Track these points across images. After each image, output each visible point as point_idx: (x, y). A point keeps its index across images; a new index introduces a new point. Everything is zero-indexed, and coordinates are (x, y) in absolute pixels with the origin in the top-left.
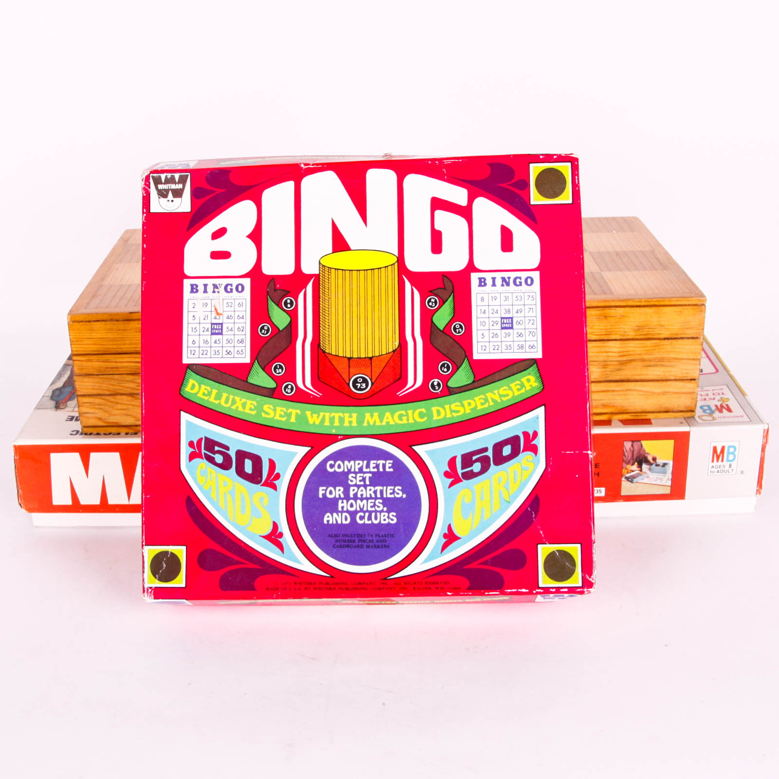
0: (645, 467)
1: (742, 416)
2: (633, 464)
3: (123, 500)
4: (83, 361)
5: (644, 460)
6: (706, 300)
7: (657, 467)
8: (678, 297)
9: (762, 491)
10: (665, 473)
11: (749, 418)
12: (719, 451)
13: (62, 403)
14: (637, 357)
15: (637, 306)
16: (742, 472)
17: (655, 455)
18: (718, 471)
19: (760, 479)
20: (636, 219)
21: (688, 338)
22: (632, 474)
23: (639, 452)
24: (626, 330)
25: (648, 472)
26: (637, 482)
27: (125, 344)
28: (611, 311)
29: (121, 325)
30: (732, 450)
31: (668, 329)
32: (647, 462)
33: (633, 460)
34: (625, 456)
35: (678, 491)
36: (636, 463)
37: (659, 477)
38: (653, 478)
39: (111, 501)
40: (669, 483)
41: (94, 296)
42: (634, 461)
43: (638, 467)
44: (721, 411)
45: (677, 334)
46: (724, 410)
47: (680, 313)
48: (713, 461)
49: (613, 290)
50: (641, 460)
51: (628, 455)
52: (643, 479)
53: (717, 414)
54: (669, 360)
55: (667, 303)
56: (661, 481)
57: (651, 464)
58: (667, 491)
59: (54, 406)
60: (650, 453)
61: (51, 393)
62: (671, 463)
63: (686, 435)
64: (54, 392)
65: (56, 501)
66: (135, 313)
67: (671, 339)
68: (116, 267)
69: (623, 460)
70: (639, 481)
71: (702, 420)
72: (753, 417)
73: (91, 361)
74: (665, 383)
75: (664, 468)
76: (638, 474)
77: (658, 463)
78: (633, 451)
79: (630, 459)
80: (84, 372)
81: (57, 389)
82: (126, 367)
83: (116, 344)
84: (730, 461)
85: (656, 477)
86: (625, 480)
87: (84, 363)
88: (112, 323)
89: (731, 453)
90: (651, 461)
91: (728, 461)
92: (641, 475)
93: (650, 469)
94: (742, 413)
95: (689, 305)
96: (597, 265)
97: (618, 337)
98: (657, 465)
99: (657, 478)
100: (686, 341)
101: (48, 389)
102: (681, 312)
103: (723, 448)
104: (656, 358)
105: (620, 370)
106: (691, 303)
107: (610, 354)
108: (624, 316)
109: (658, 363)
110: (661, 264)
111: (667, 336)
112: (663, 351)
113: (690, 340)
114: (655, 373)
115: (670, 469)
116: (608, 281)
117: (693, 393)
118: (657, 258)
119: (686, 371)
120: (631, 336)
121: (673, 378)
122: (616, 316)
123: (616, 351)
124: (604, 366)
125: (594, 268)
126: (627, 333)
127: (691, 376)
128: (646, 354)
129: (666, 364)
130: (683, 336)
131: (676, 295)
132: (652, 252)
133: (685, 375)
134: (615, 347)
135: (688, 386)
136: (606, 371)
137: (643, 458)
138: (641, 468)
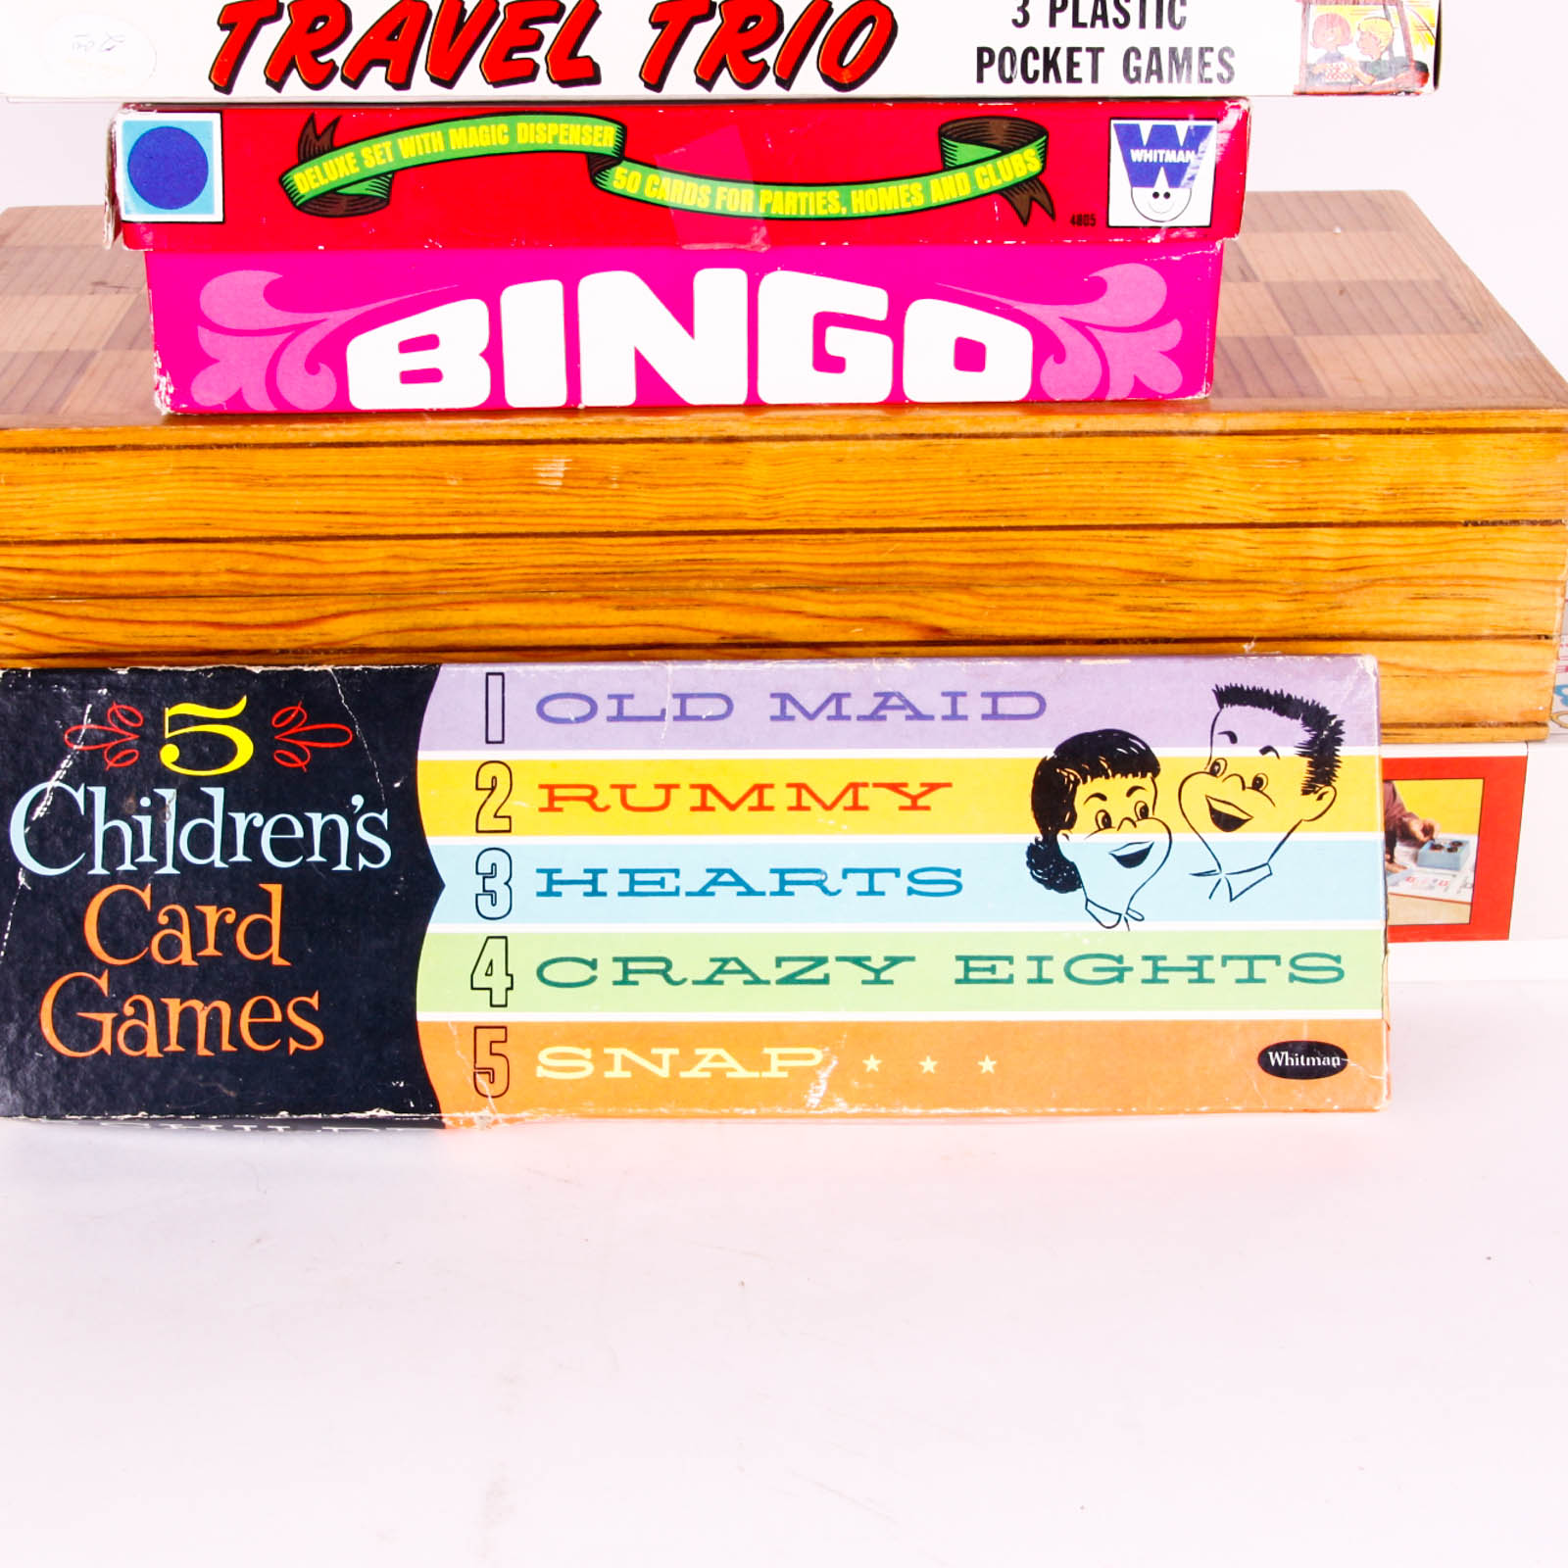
0: (1402, 850)
5: (1398, 832)
7: (1436, 852)
8: (1510, 408)
10: (1455, 867)
14: (1388, 572)
15: (1390, 432)
17: (1431, 820)
20: (1400, 197)
21: (1533, 523)
24: (1359, 499)
25: (1411, 865)
28: (1319, 442)
31: (1477, 496)
32: (1408, 837)
35: (1490, 914)
37: (1440, 878)
38: (1424, 882)
40: (1467, 895)
45: (1502, 511)
47: (1509, 453)
49: (1326, 386)
50: (1392, 833)
52: (1395, 884)
54: (1479, 581)
55: (1475, 424)
56: (1446, 890)
57: (1420, 844)
58: (1462, 916)
60: (1415, 812)
62: (1472, 841)
63: (1518, 766)
67: (1485, 523)
71: (1561, 726)
74: (1463, 645)
75: (1451, 855)
77: (1437, 842)
85: (1432, 877)
90: (1420, 835)
92: (1390, 872)
93: (1415, 858)
95: (1537, 430)
96: (1284, 315)
97: (1334, 516)
98: (1435, 847)
99: (1435, 881)
100: (1524, 531)
104: (1441, 577)
105: (1340, 607)
106: (1543, 424)
107: (1310, 564)
108: (1353, 459)
109: (1447, 591)
110: (1464, 317)
111: (1472, 517)
112: (1462, 556)
113: (1538, 528)
114: (1438, 617)
115: (1469, 856)
116: (1310, 360)
117: (1542, 673)
118: (1452, 302)
119: (1523, 614)
120: (1373, 512)
121: (1486, 632)
122: (1329, 459)
123: (1323, 555)
124: (1296, 594)
125: (1276, 327)
126: (1361, 507)
127: (1538, 625)
128: (1412, 565)
129: (1469, 592)
130: (1518, 517)
131: (1502, 403)
132: (1440, 284)
133: (1522, 624)
134: (1325, 544)
135: (1528, 655)
136: (1302, 611)
137: (1394, 828)
138: (1392, 853)
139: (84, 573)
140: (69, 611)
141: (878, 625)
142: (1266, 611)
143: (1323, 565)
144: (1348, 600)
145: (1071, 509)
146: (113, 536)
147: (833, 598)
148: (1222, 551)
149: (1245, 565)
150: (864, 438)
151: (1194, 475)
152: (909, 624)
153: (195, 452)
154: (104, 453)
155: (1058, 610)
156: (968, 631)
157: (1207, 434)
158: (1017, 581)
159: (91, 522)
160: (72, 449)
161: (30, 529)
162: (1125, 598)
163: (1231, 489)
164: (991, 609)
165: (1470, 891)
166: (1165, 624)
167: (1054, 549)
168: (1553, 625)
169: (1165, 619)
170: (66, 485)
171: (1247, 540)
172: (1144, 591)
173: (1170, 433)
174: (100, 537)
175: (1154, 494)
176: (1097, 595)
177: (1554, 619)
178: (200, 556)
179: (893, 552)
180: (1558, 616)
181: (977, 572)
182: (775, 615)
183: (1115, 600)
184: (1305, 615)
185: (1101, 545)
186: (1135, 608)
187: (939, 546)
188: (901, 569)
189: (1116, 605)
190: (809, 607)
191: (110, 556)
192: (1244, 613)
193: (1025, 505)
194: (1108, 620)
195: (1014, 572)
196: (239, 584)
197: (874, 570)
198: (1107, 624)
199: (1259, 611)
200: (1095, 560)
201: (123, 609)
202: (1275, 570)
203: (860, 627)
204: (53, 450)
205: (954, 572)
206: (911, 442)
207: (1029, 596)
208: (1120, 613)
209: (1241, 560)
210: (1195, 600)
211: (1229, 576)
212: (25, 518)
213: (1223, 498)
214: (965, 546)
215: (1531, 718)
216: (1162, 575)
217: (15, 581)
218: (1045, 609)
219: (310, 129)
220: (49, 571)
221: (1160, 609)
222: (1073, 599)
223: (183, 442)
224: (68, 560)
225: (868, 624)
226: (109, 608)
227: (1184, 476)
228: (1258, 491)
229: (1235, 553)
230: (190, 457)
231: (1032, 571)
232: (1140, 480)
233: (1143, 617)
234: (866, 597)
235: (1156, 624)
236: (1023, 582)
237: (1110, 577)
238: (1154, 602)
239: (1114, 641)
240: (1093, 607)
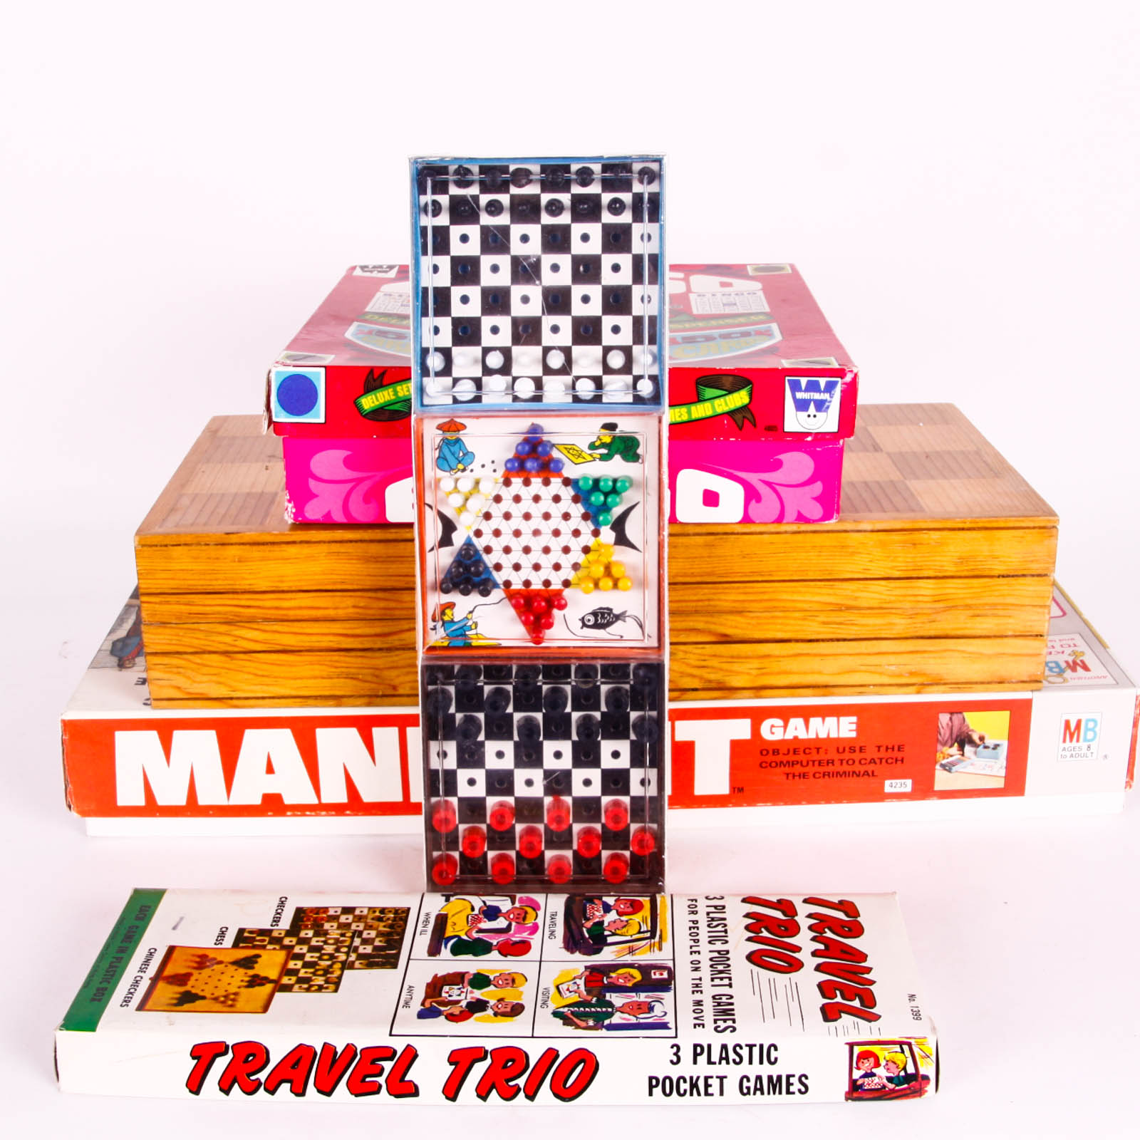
0: (968, 748)
1: (1105, 677)
2: (951, 746)
3: (221, 799)
4: (156, 603)
5: (966, 740)
6: (1059, 520)
7: (986, 750)
8: (1020, 517)
9: (1134, 784)
10: (996, 758)
11: (1115, 680)
12: (1073, 726)
13: (128, 660)
14: (958, 603)
15: (959, 529)
16: (1106, 756)
17: (983, 733)
18: (1072, 756)
19: (1131, 767)
20: (950, 406)
21: (1033, 576)
22: (950, 759)
23: (960, 729)
24: (945, 564)
25: (973, 757)
26: (957, 772)
27: (216, 580)
28: (922, 535)
29: (213, 551)
30: (1091, 725)
31: (1004, 562)
32: (972, 742)
33: (952, 739)
34: (940, 734)
35: (1014, 783)
36: (956, 744)
37: (988, 764)
38: (979, 765)
39: (202, 801)
40: (1003, 773)
41: (173, 510)
42: (953, 741)
43: (959, 750)
44: (1074, 670)
45: (1016, 570)
46: (1078, 668)
47: (1020, 539)
48: (1064, 741)
49: (924, 506)
50: (963, 740)
51: (945, 733)
52: (964, 767)
53: (1068, 673)
54: (1006, 606)
55: (1002, 525)
56: (991, 770)
57: (978, 746)
58: (1000, 784)
59: (116, 664)
60: (975, 729)
61: (111, 645)
62: (1005, 744)
63: (1027, 704)
64: (114, 644)
65: (122, 801)
66: (233, 533)
67: (1008, 576)
68: (202, 470)
69: (938, 739)
71: (1050, 682)
72: (1121, 679)
73: (168, 603)
74: (999, 640)
75: (994, 751)
76: (959, 759)
77: (987, 744)
78: (952, 726)
79: (948, 739)
80: (157, 618)
81: (118, 640)
82: (219, 613)
83: (205, 580)
84: (1089, 741)
85: (985, 763)
86: (941, 769)
87: (157, 606)
88: (199, 547)
89: (1091, 730)
90: (978, 741)
91: (1085, 740)
92: (963, 761)
93: (975, 753)
94: (1103, 672)
95: (1034, 528)
96: (900, 470)
97: (931, 573)
98: (986, 747)
99: (986, 765)
100: (1029, 580)
101: (105, 640)
102: (1022, 537)
103: (1079, 723)
104: (986, 604)
105: (934, 621)
106: (1037, 525)
107: (920, 598)
108: (940, 544)
109: (990, 612)
110: (991, 470)
111: (1002, 573)
112: (996, 593)
113: (1036, 578)
114: (985, 626)
115: (1003, 751)
116: (915, 493)
117: (1039, 655)
118: (984, 462)
119: (1029, 623)
120: (951, 571)
121: (1010, 633)
122: (928, 544)
123: (928, 594)
124: (911, 615)
125: (895, 475)
126: (945, 568)
127: (1036, 630)
128: (972, 598)
129: (1001, 613)
130: (1025, 573)
131: (1015, 514)
132: (978, 453)
133: (1028, 629)
134: (927, 588)
135: (1033, 645)
136: (915, 623)
137: (965, 737)
138: (963, 751)
139: (277, 608)
140: (267, 628)
141: (693, 633)
142: (896, 624)
143: (925, 599)
144: (939, 617)
145: (796, 571)
146: (294, 589)
148: (873, 592)
149: (885, 599)
150: (688, 535)
151: (860, 553)
152: (710, 633)
153: (338, 545)
154: (290, 546)
155: (788, 625)
156: (740, 636)
157: (865, 531)
158: (766, 609)
159: (282, 582)
160: (273, 543)
161: (250, 585)
162: (822, 618)
163: (877, 560)
164: (753, 624)
165: (1004, 771)
166: (844, 631)
167: (785, 592)
168: (1044, 628)
169: (844, 628)
170: (269, 562)
171: (886, 586)
172: (833, 614)
173: (846, 531)
174: (285, 589)
175: (839, 563)
176: (808, 616)
177: (1044, 626)
178: (337, 599)
179: (703, 594)
180: (1046, 625)
183: (818, 619)
184: (916, 626)
185: (811, 590)
186: (828, 623)
187: (727, 591)
188: (706, 603)
189: (818, 622)
191: (291, 599)
192: (884, 625)
193: (771, 569)
194: (814, 629)
195: (766, 604)
196: (358, 613)
197: (694, 604)
198: (813, 631)
199: (892, 624)
200: (808, 598)
201: (296, 627)
202: (900, 601)
203: (684, 634)
204: (263, 544)
205: (734, 605)
206: (712, 537)
207: (773, 617)
208: (819, 625)
209: (883, 597)
210: (860, 619)
211: (876, 605)
212: (247, 579)
213: (873, 564)
214: (741, 591)
215: (1034, 678)
216: (842, 605)
217: (240, 613)
218: (782, 624)
219: (371, 377)
220: (259, 607)
221: (841, 624)
222: (795, 619)
223: (332, 539)
224: (269, 601)
225: (688, 632)
226: (288, 626)
227: (853, 554)
228: (893, 561)
229: (880, 593)
230: (335, 547)
231: (775, 604)
232: (831, 556)
233: (833, 628)
235: (839, 631)
236: (770, 610)
237: (816, 606)
238: (838, 620)
239: (817, 640)
240: (806, 622)
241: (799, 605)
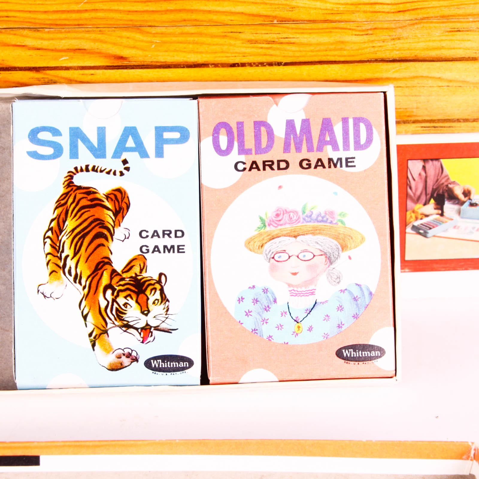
0: (448, 206)
2: (426, 203)
5: (446, 195)
17: (468, 186)
22: (425, 220)
23: (438, 180)
25: (456, 217)
26: (435, 236)
32: (453, 198)
33: (426, 194)
34: (411, 188)
36: (432, 201)
38: (466, 228)
42: (428, 197)
43: (435, 209)
50: (442, 195)
51: (416, 186)
52: (446, 231)
57: (462, 203)
60: (457, 181)
70: (438, 235)
76: (437, 220)
77: (473, 201)
78: (426, 177)
79: (421, 194)
86: (412, 232)
90: (461, 197)
92: (443, 222)
93: (459, 212)
98: (473, 205)
99: (474, 228)
104: (470, 15)
105: (399, 39)
107: (378, 8)
114: (468, 44)
124: (368, 30)
136: (372, 41)
137: (443, 192)
138: (442, 209)
141: (78, 55)
142: (348, 42)
143: (387, 8)
147: (46, 36)
149: (332, 10)
155: (202, 44)
156: (141, 59)
158: (174, 24)
164: (156, 42)
166: (277, 53)
169: (278, 49)
172: (262, 30)
176: (229, 32)
179: (85, 3)
181: (146, 17)
182: (7, 47)
183: (242, 36)
184: (374, 45)
186: (256, 42)
189: (242, 40)
190: (30, 42)
192: (332, 44)
194: (237, 50)
195: (172, 16)
197: (74, 16)
198: (236, 53)
199: (342, 42)
202: (353, 12)
203: (66, 56)
205: (130, 17)
207: (182, 34)
208: (244, 45)
210: (298, 36)
211: (322, 18)
216: (275, 17)
218: (194, 43)
221: (274, 42)
222: (213, 36)
225: (72, 54)
231: (184, 16)
234: (69, 35)
235: (271, 52)
236: (177, 24)
237: (237, 19)
238: (266, 37)
239: (243, 65)
240: (227, 41)
241: (214, 17)
